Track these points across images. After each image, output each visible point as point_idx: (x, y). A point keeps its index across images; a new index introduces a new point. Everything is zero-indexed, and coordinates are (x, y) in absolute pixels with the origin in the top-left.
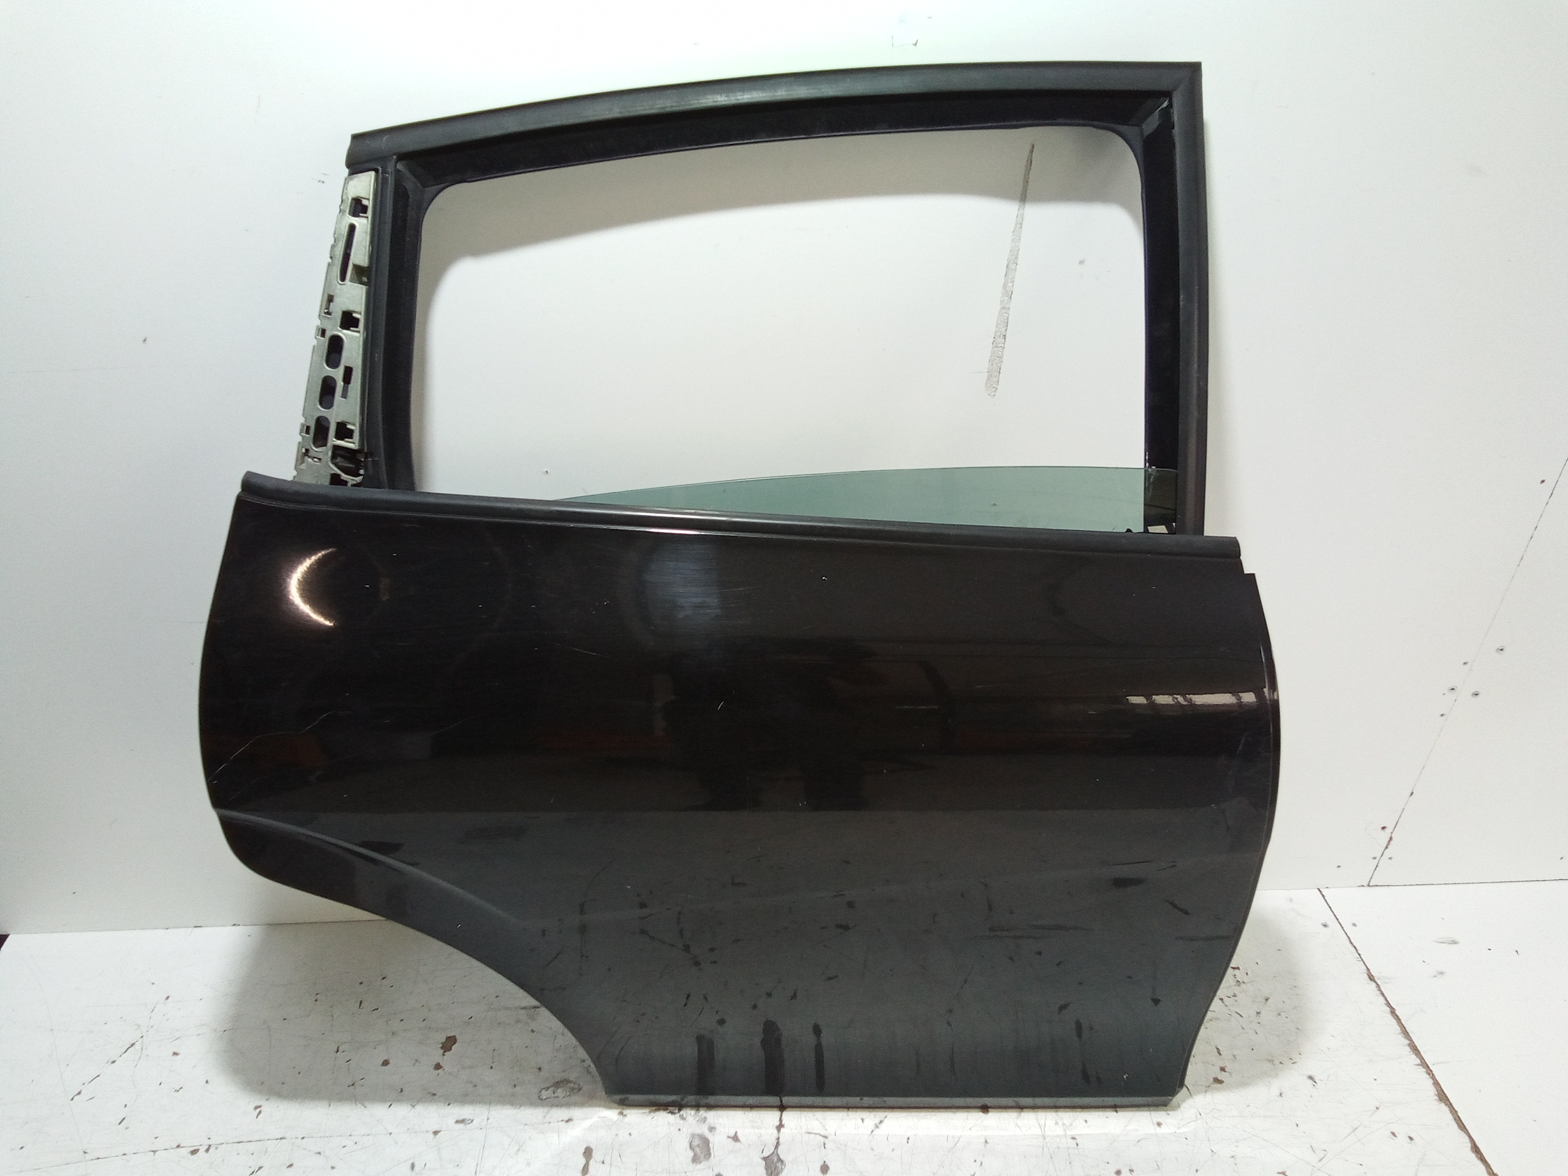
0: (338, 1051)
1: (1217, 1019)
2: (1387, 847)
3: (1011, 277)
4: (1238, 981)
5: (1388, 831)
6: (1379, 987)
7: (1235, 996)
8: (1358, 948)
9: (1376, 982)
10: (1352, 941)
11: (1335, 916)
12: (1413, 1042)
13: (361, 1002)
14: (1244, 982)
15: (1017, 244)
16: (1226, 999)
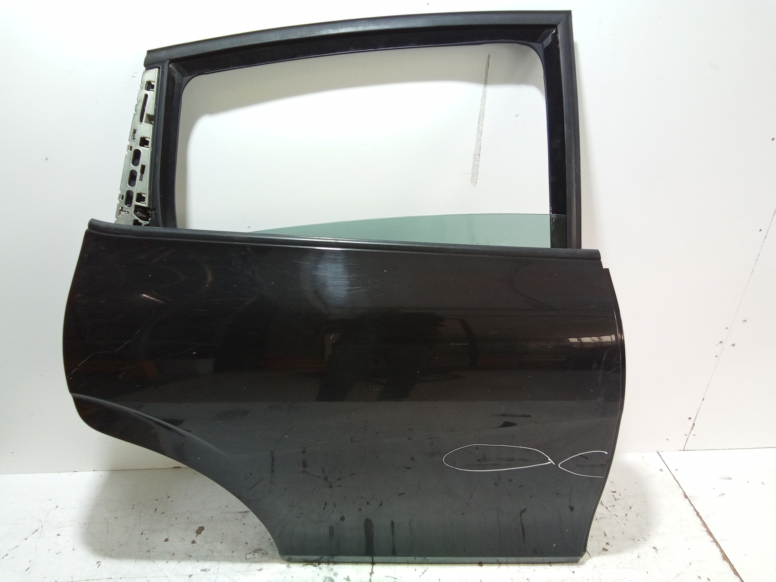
0: (142, 534)
1: (604, 518)
2: (692, 429)
3: (481, 124)
4: (615, 498)
5: (692, 420)
6: (690, 502)
7: (614, 506)
8: (678, 482)
9: (688, 499)
10: (676, 478)
11: (667, 466)
12: (709, 530)
13: (156, 509)
14: (618, 499)
15: (483, 107)
16: (609, 508)
